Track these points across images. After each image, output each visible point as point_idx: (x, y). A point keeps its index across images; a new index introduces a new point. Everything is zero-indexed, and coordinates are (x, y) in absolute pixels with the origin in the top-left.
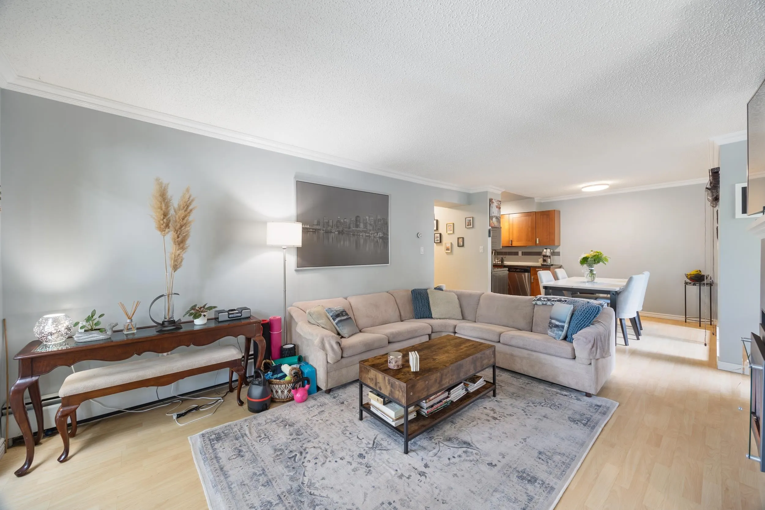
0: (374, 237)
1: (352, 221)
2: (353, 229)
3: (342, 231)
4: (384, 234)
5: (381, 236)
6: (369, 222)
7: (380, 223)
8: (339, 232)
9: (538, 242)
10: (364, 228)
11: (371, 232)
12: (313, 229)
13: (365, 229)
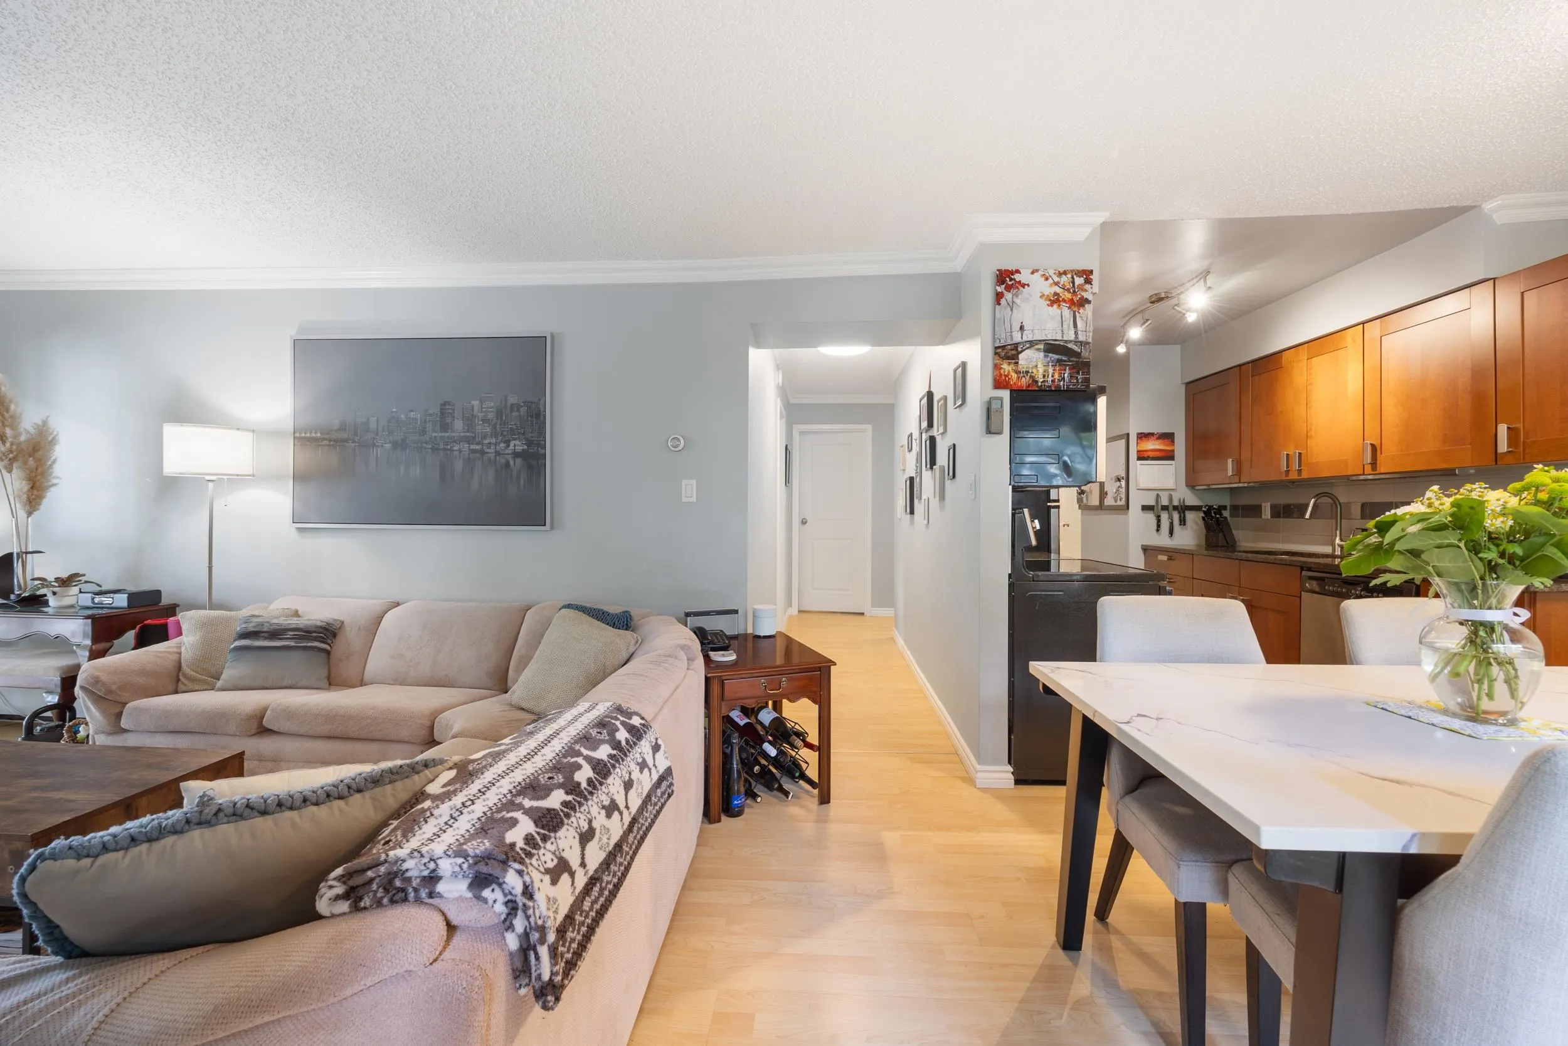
0: (497, 453)
1: (430, 415)
2: (434, 434)
3: (403, 441)
4: (530, 443)
5: (519, 449)
6: (480, 414)
7: (515, 414)
8: (395, 445)
9: (1503, 447)
10: (464, 432)
11: (486, 442)
12: (330, 440)
13: (468, 434)
